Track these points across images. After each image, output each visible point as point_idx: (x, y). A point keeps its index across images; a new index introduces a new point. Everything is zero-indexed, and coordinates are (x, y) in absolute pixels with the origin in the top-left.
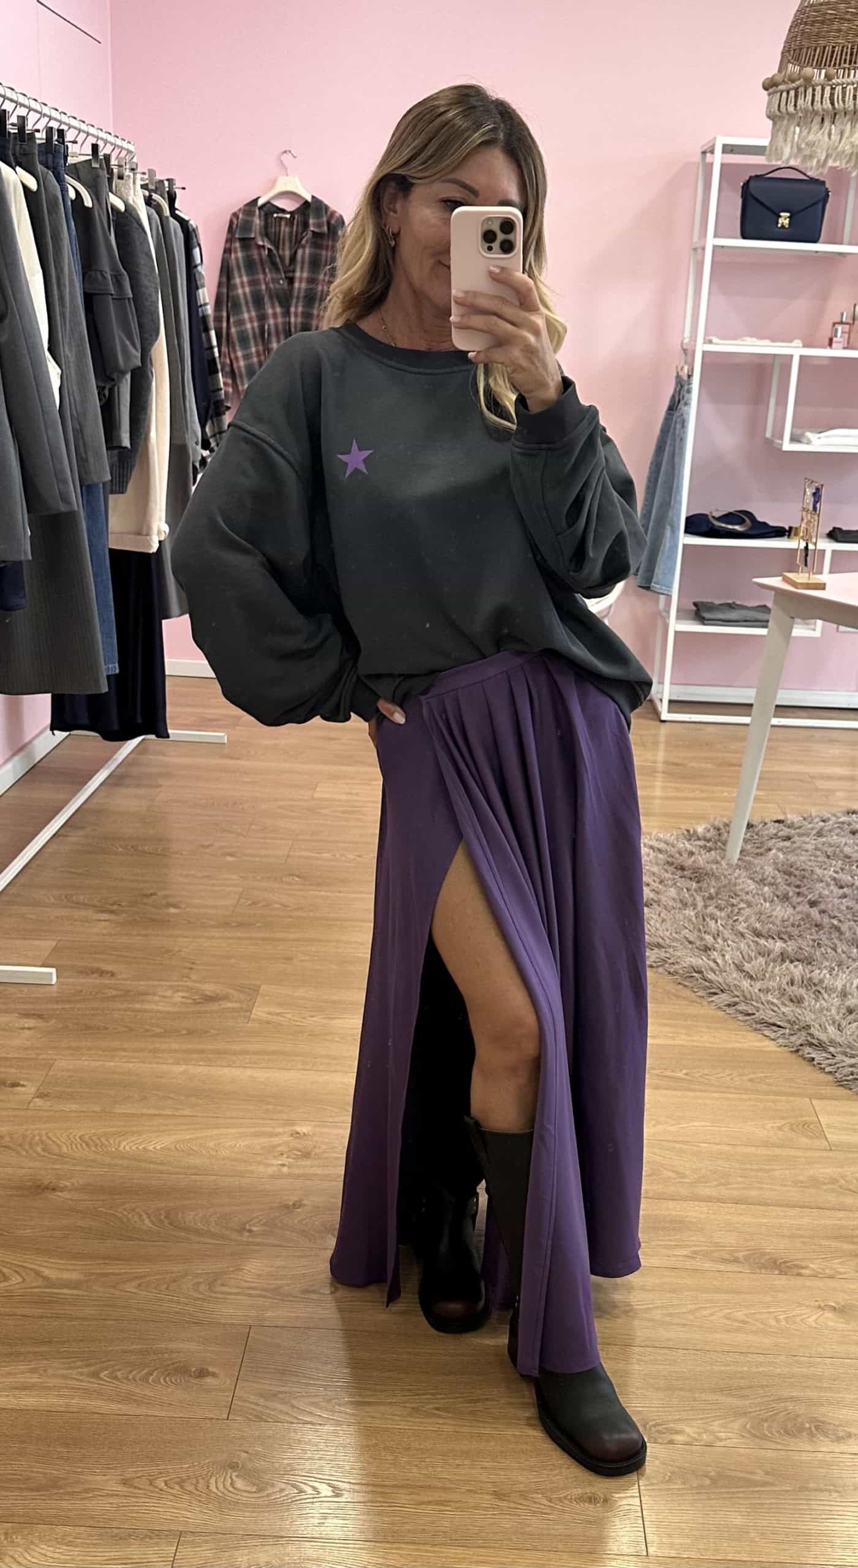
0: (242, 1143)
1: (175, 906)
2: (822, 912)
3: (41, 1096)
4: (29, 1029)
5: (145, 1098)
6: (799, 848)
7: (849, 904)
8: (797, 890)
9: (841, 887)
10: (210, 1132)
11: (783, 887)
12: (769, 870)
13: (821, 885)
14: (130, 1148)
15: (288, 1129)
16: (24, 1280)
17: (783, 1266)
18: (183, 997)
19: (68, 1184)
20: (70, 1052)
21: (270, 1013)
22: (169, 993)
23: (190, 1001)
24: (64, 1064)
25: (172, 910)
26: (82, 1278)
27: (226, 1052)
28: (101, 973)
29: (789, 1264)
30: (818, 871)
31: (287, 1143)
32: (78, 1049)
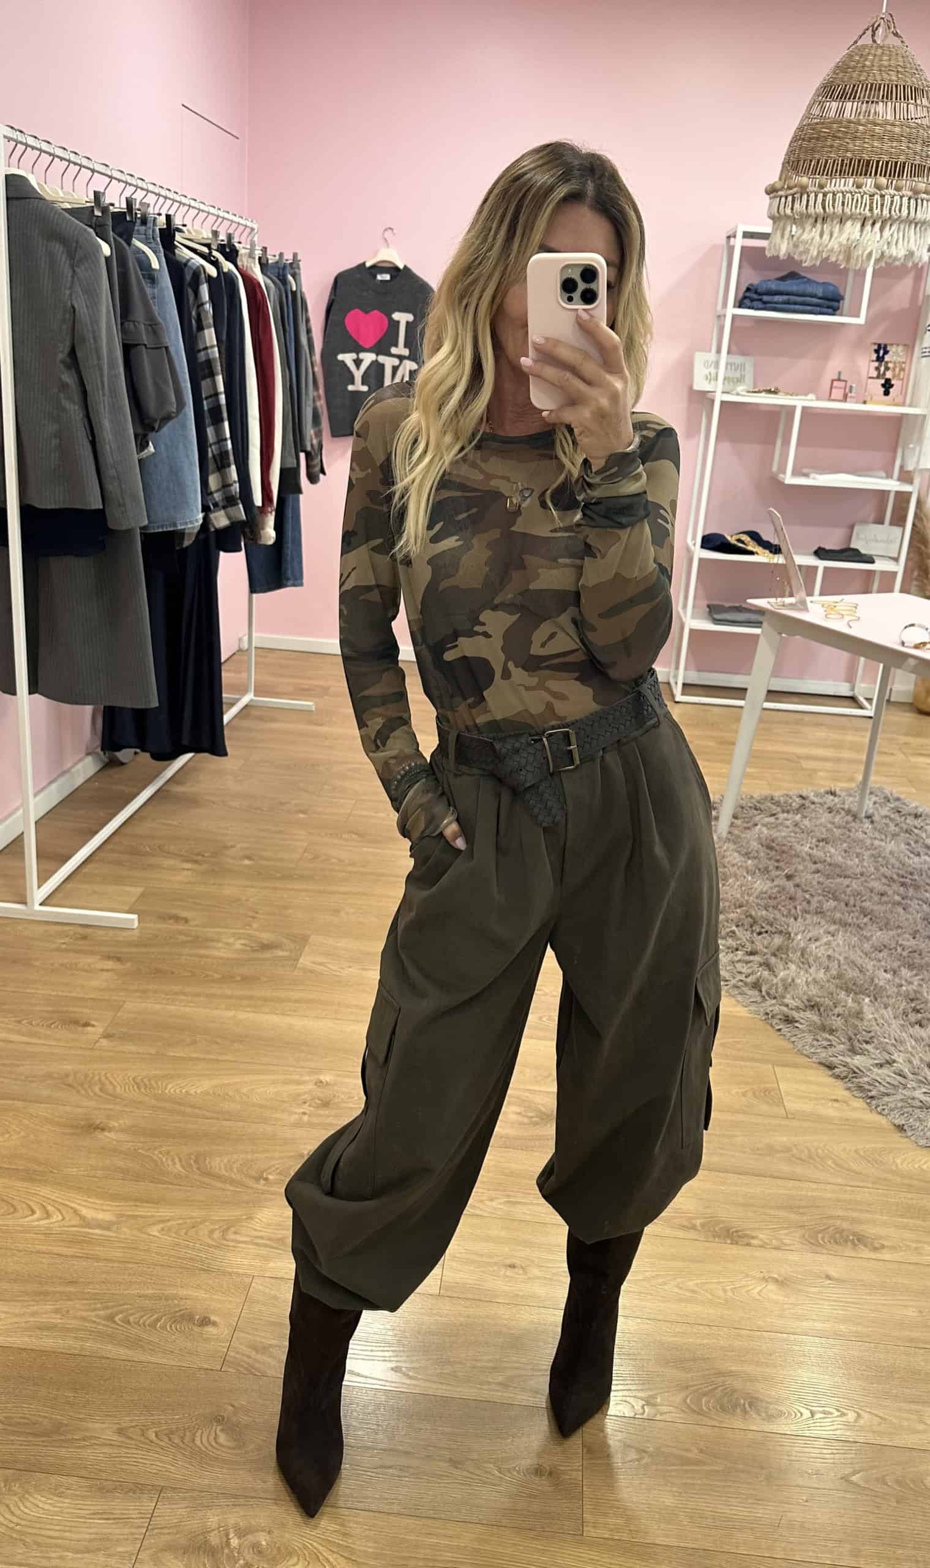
0: (272, 1090)
1: (249, 858)
2: (797, 886)
3: (107, 1036)
4: (107, 970)
5: (194, 1042)
6: (781, 824)
7: (821, 879)
8: (776, 864)
9: (815, 863)
10: (247, 1078)
11: (765, 862)
12: (755, 845)
13: (797, 860)
14: (175, 1091)
15: (314, 1078)
16: (63, 1219)
17: (735, 1234)
18: (243, 945)
19: (116, 1124)
20: (138, 994)
21: (314, 963)
22: (231, 940)
23: (249, 948)
24: (133, 1006)
25: (247, 862)
26: (114, 1219)
27: (272, 1000)
28: (177, 919)
29: (740, 1233)
30: (798, 847)
31: (310, 1091)
32: (145, 992)
